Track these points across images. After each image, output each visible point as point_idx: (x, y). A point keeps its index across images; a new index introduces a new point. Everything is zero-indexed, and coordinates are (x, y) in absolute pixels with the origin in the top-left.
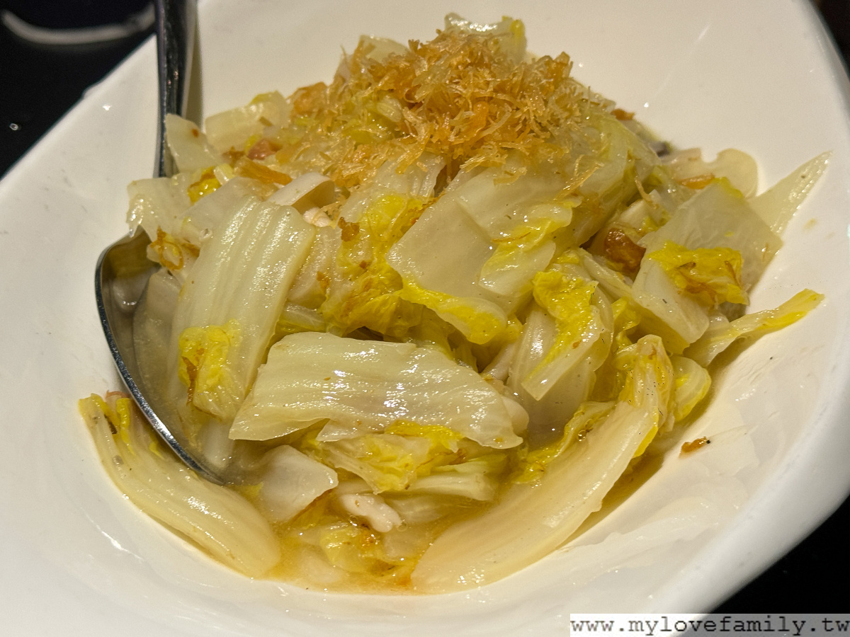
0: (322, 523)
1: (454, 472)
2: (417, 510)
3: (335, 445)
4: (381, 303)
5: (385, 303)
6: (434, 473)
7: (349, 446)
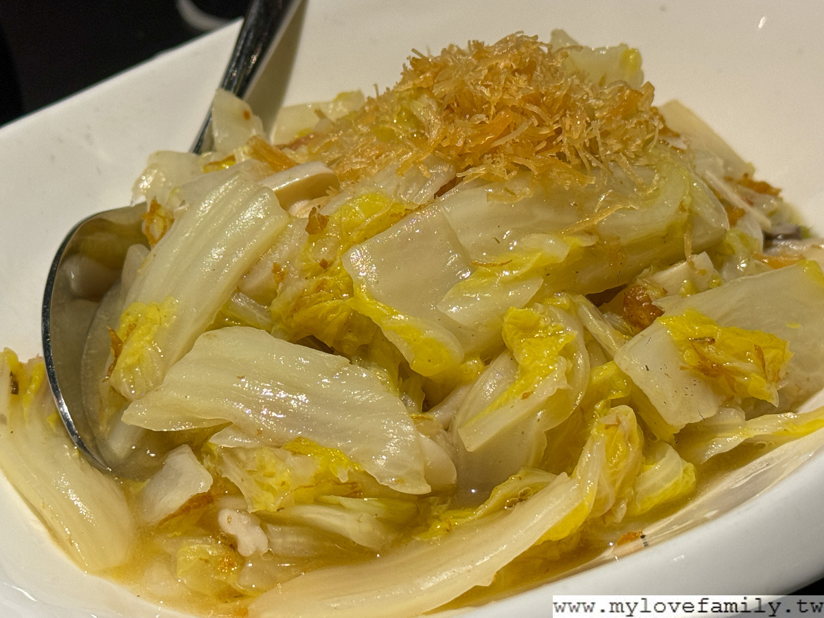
0: (188, 534)
1: (340, 506)
2: (289, 540)
3: (231, 452)
4: (331, 309)
5: (334, 310)
6: (318, 502)
7: (242, 456)
